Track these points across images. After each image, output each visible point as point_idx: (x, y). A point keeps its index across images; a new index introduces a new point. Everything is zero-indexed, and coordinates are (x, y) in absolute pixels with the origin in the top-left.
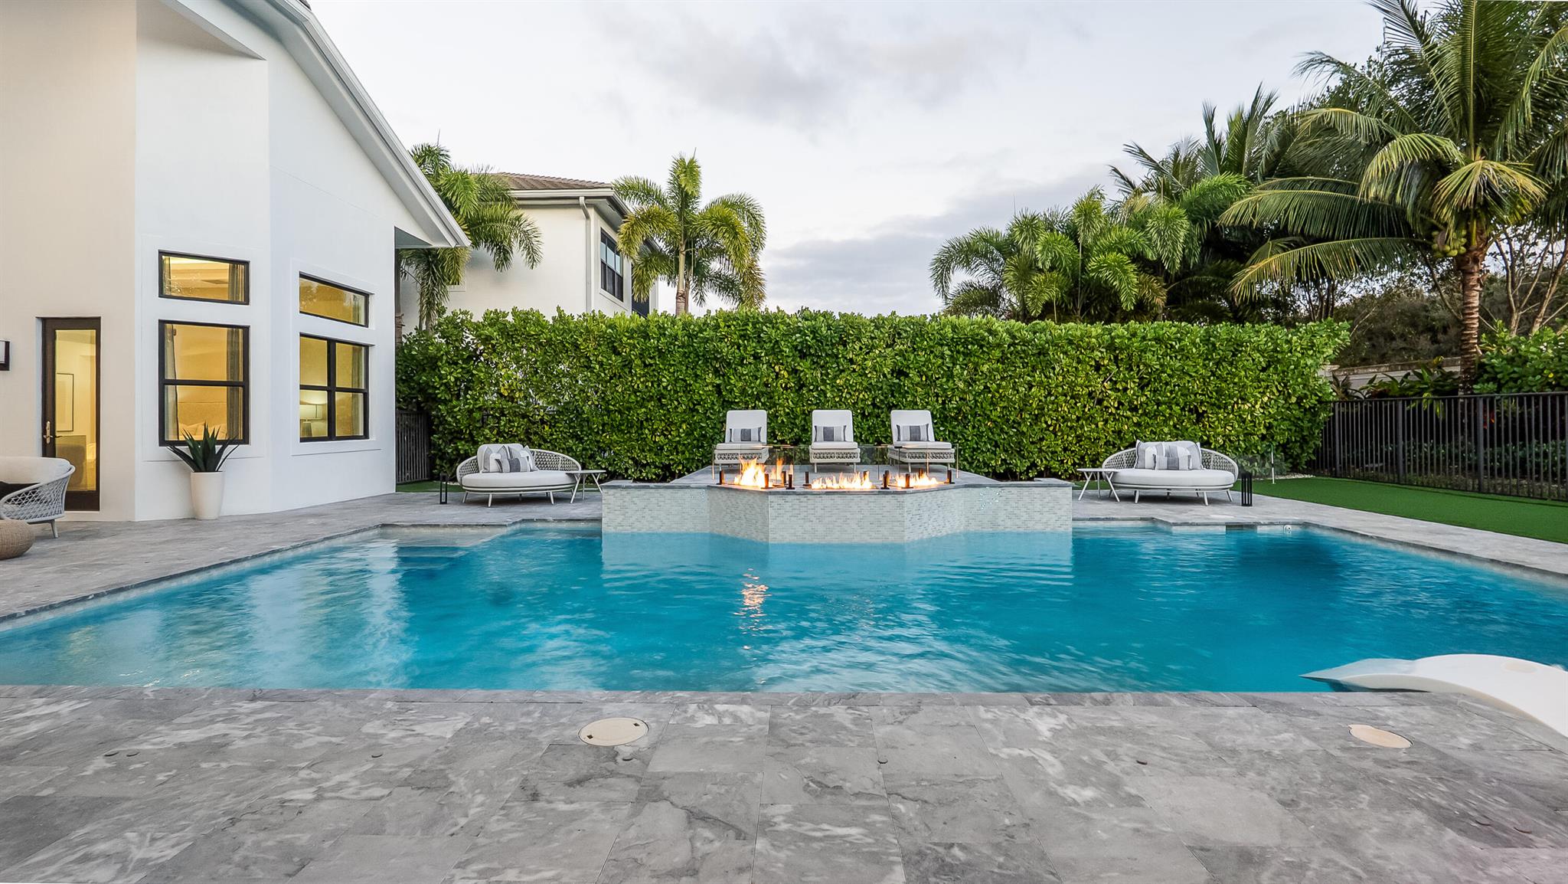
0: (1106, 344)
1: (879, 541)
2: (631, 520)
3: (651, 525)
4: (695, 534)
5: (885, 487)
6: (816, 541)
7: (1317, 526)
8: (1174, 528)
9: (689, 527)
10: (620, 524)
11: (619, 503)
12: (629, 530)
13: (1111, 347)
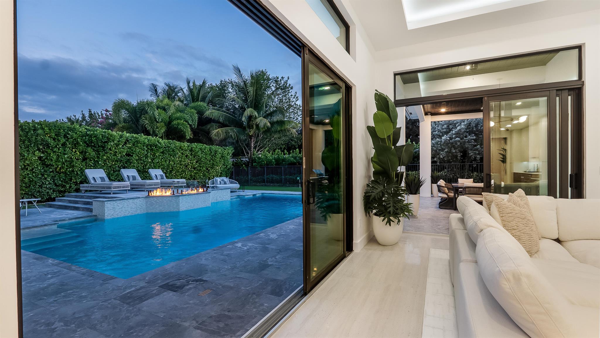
0: (190, 149)
1: (205, 206)
2: (117, 213)
3: (125, 214)
4: (141, 214)
5: (174, 194)
6: (191, 209)
7: (266, 193)
8: (246, 196)
9: (139, 212)
10: (113, 215)
11: (113, 206)
12: (117, 216)
13: (191, 150)
